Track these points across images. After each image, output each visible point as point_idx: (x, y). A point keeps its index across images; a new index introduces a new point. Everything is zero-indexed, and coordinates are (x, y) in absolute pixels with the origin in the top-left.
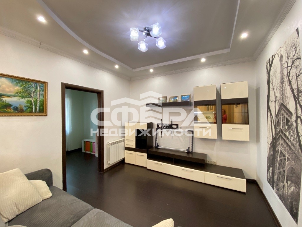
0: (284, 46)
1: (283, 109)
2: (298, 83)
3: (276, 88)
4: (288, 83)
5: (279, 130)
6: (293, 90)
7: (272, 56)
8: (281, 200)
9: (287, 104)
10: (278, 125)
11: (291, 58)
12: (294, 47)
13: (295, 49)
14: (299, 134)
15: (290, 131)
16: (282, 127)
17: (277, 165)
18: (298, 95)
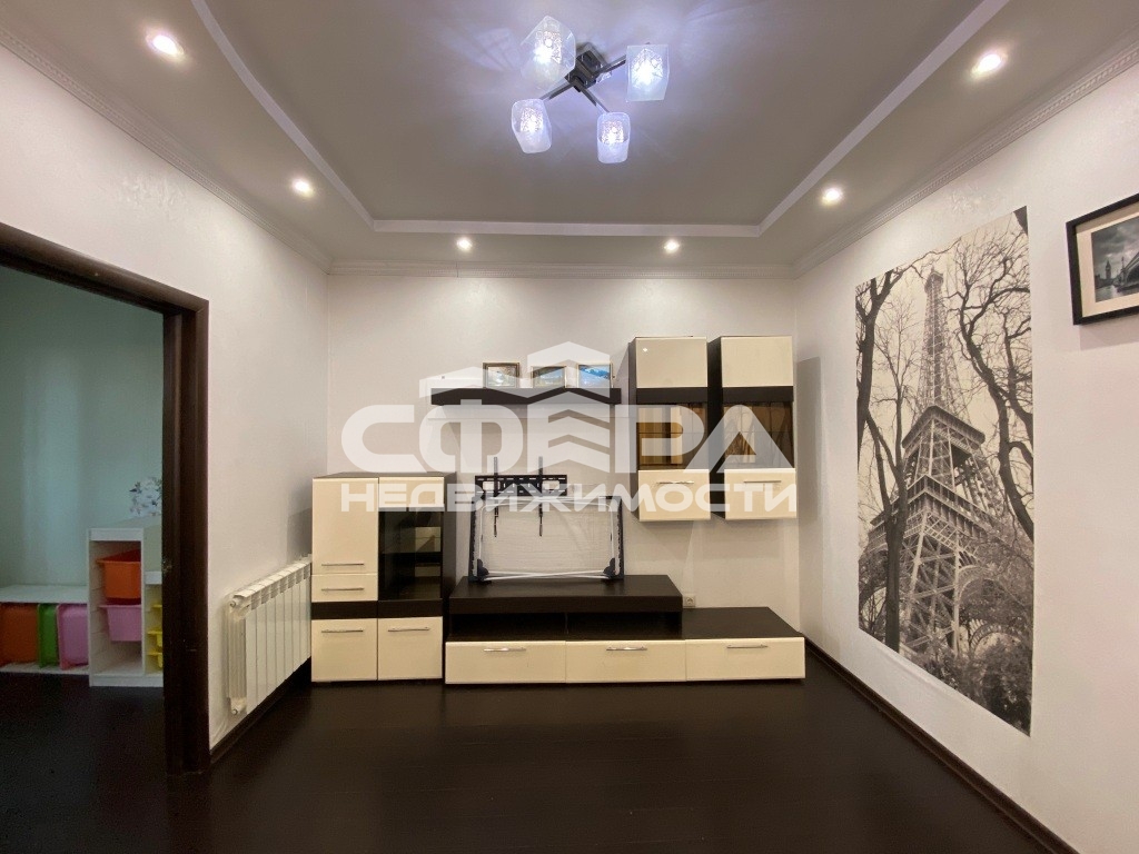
0: (952, 250)
1: (936, 421)
2: (1014, 356)
3: (903, 364)
4: (965, 351)
5: (916, 481)
6: (986, 374)
7: (888, 274)
8: (941, 678)
9: (958, 410)
10: (914, 468)
11: (982, 287)
12: (1000, 258)
13: (1004, 261)
14: (1018, 489)
15: (972, 481)
16: (934, 472)
17: (908, 580)
18: (1012, 385)
